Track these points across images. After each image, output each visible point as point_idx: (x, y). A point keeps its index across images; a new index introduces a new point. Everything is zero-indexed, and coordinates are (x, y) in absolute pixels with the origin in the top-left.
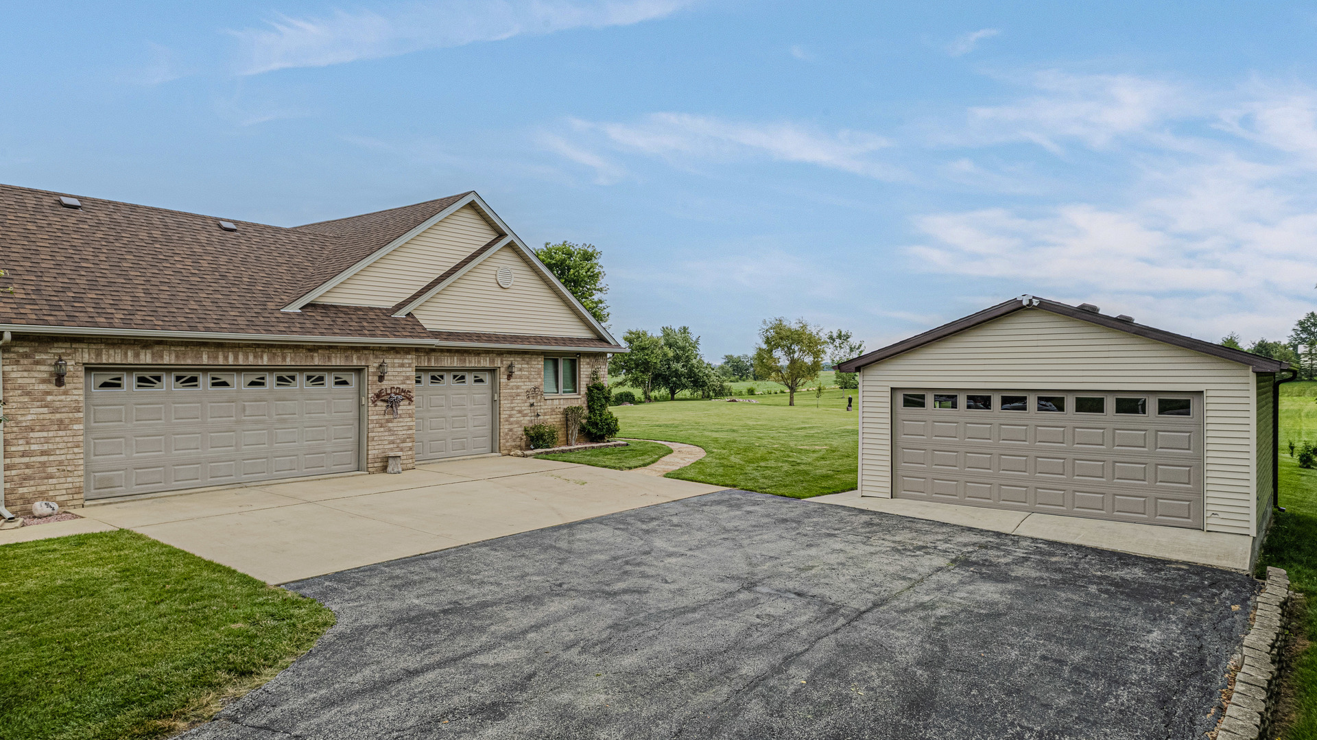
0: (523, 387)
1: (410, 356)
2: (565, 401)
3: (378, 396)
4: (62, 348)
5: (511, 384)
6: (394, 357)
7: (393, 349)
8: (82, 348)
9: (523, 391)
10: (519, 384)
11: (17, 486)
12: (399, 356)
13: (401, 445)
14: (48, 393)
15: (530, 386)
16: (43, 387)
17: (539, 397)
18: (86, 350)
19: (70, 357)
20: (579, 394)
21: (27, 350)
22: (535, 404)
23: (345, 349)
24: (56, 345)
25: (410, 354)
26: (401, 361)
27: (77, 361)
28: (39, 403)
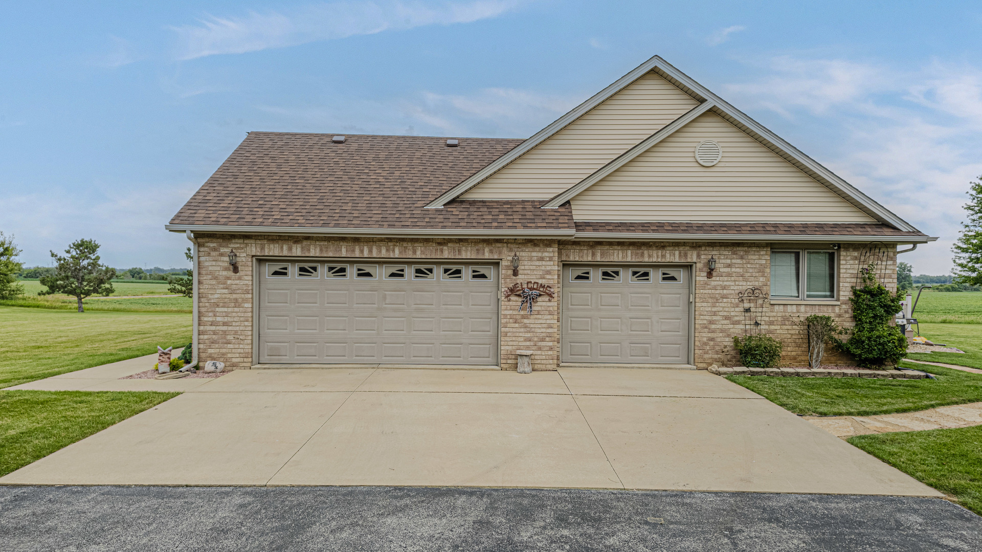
0: (732, 288)
1: (551, 249)
2: (808, 309)
3: (512, 291)
4: (237, 243)
5: (713, 283)
6: (531, 250)
7: (530, 241)
8: (251, 244)
9: (733, 292)
10: (725, 283)
11: (208, 347)
12: (537, 249)
13: (540, 344)
14: (228, 278)
15: (745, 286)
16: (225, 273)
17: (760, 301)
18: (254, 245)
19: (243, 251)
20: (838, 300)
21: (215, 245)
22: (752, 310)
23: (475, 242)
24: (233, 241)
25: (551, 247)
26: (540, 254)
27: (247, 253)
28: (222, 286)
